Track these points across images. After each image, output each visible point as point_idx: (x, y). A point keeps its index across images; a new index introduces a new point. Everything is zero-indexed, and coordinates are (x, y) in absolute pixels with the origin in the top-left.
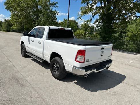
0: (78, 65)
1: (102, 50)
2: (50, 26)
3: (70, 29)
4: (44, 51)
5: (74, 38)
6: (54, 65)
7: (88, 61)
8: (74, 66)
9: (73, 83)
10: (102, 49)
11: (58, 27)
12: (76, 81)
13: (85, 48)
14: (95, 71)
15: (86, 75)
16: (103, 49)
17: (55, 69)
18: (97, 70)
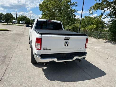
0: (36, 52)
3: (59, 22)
7: (45, 49)
9: (41, 69)
11: (46, 20)
14: (55, 60)
16: (68, 39)
18: (58, 60)
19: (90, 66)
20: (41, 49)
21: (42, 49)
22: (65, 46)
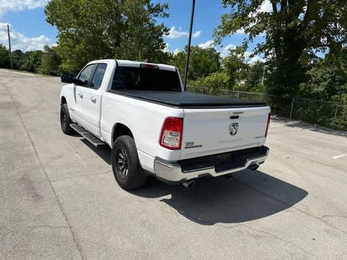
0: (165, 154)
1: (235, 121)
2: (118, 61)
3: (172, 68)
4: (102, 121)
5: (181, 91)
6: (121, 155)
7: (190, 145)
8: (157, 158)
9: (161, 201)
10: (232, 118)
11: (140, 63)
12: (169, 197)
13: (181, 114)
14: (212, 172)
15: (184, 180)
16: (237, 117)
17: (121, 164)
18: (217, 171)
19: (265, 180)
20: (179, 148)
21: (183, 145)
22: (231, 133)
